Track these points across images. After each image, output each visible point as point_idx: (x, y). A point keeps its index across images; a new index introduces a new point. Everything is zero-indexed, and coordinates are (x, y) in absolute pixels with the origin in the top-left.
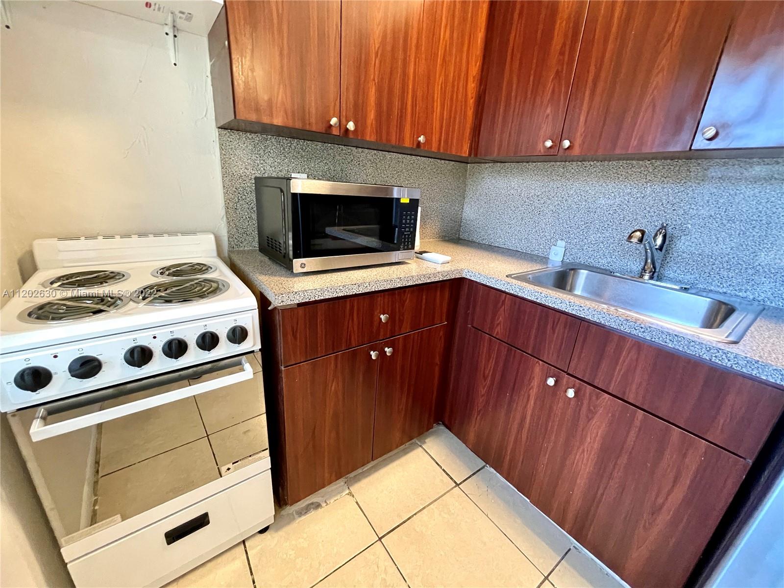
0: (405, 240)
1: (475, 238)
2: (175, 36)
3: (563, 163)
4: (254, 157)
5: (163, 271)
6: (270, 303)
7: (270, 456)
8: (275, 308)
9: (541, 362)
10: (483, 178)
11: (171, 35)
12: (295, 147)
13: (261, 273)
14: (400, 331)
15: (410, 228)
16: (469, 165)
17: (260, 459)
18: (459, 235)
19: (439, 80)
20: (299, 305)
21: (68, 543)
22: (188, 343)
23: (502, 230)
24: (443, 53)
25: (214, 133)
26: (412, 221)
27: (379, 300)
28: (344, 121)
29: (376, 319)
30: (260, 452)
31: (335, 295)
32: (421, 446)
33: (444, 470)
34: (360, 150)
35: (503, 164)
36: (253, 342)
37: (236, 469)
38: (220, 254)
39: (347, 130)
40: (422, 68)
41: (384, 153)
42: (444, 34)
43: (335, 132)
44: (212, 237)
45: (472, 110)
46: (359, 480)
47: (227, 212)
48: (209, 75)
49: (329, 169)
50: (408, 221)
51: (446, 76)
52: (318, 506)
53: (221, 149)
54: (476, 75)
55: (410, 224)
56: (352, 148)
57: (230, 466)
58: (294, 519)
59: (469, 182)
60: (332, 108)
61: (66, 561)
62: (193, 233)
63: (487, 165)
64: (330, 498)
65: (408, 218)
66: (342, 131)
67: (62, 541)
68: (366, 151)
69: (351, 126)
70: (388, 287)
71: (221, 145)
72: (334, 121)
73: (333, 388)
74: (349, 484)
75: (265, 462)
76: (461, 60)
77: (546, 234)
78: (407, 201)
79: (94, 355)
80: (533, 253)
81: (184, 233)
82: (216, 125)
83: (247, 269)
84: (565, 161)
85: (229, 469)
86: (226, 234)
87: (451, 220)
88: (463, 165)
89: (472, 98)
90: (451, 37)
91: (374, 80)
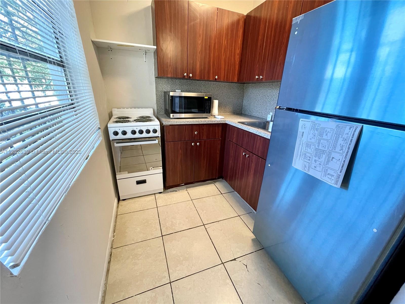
0: (207, 110)
1: (247, 113)
2: (146, 54)
3: (272, 83)
4: (165, 85)
5: (139, 117)
6: (163, 124)
7: (162, 169)
8: (164, 125)
9: (243, 148)
10: (249, 89)
11: (145, 54)
12: (177, 82)
13: (163, 118)
14: (202, 138)
15: (208, 106)
16: (245, 84)
17: (160, 169)
18: (242, 112)
19: (223, 57)
20: (170, 125)
21: (118, 174)
22: (144, 131)
23: (254, 109)
24: (224, 48)
25: (153, 79)
26: (209, 104)
27: (195, 127)
28: (189, 74)
29: (194, 133)
30: (160, 167)
31: (180, 124)
32: (214, 184)
33: (219, 190)
34: (199, 81)
35: (255, 84)
36: (158, 134)
37: (153, 170)
38: (154, 114)
39: (190, 77)
40: (217, 54)
41: (208, 82)
42: (224, 42)
43: (186, 77)
44: (152, 109)
45: (238, 65)
46: (191, 188)
47: (157, 102)
48: (153, 63)
49: (188, 88)
50: (208, 104)
51: (226, 56)
52: (176, 191)
53: (156, 83)
54: (239, 53)
55: (208, 105)
56: (196, 81)
57: (152, 168)
58: (169, 192)
59: (245, 91)
60: (185, 70)
61: (117, 179)
62: (147, 108)
63: (250, 84)
64: (180, 190)
65: (208, 103)
66: (188, 77)
67: (117, 173)
68: (201, 81)
69: (191, 75)
70: (197, 123)
71: (156, 82)
72: (185, 74)
73: (180, 152)
74: (187, 188)
75: (161, 170)
76: (232, 49)
77: (267, 110)
78: (207, 98)
79: (126, 130)
80: (263, 118)
81: (145, 108)
82: (155, 76)
83: (160, 117)
84: (273, 82)
85: (151, 169)
86: (156, 109)
87: (237, 106)
88: (242, 84)
89: (237, 61)
90: (227, 43)
91: (199, 60)
